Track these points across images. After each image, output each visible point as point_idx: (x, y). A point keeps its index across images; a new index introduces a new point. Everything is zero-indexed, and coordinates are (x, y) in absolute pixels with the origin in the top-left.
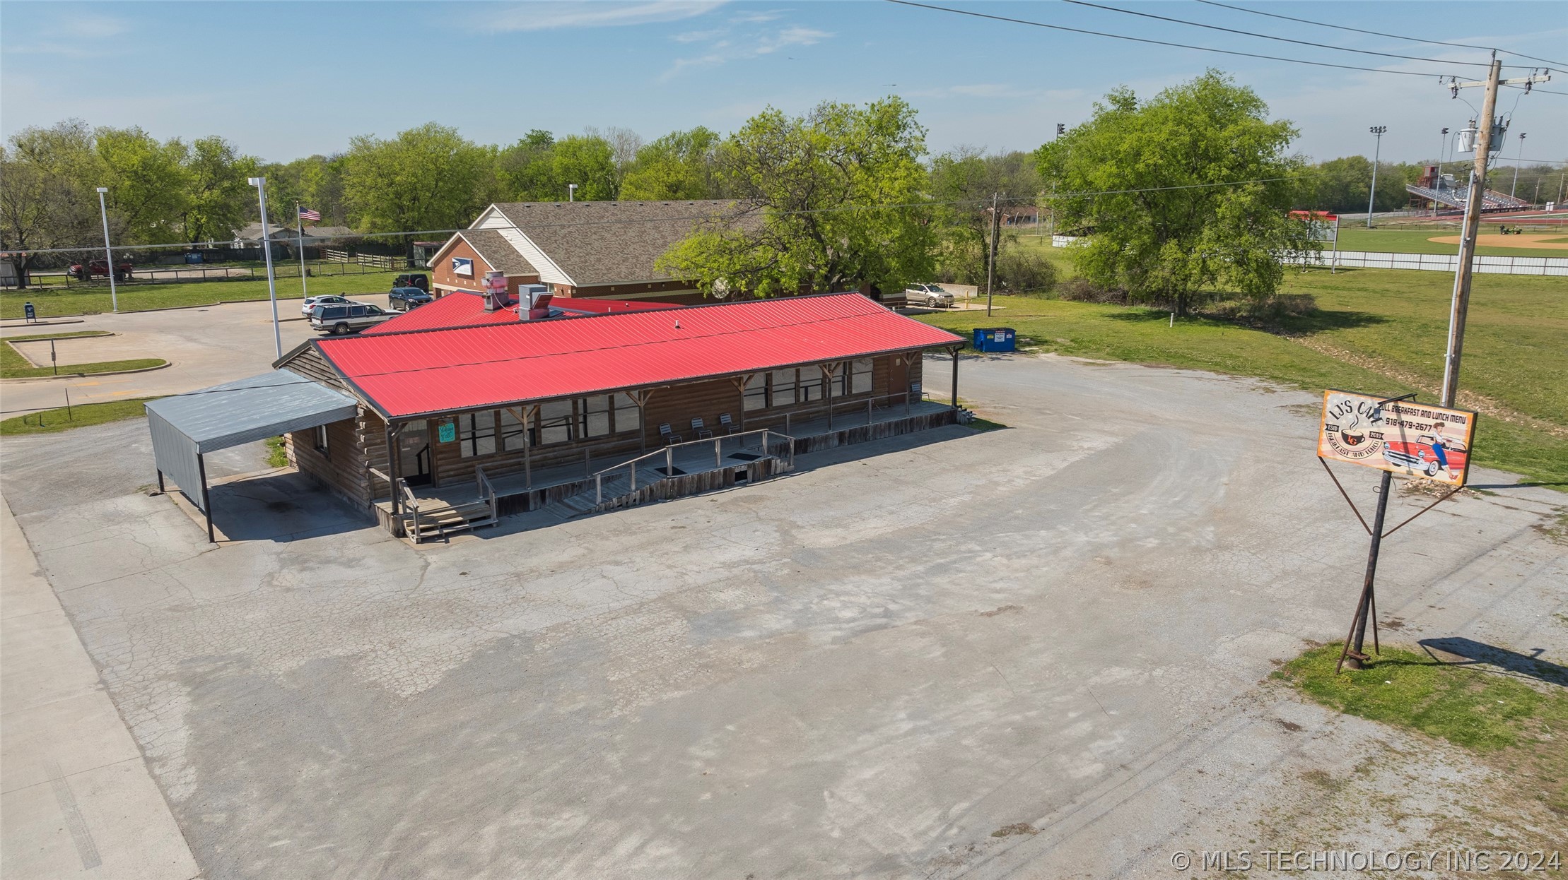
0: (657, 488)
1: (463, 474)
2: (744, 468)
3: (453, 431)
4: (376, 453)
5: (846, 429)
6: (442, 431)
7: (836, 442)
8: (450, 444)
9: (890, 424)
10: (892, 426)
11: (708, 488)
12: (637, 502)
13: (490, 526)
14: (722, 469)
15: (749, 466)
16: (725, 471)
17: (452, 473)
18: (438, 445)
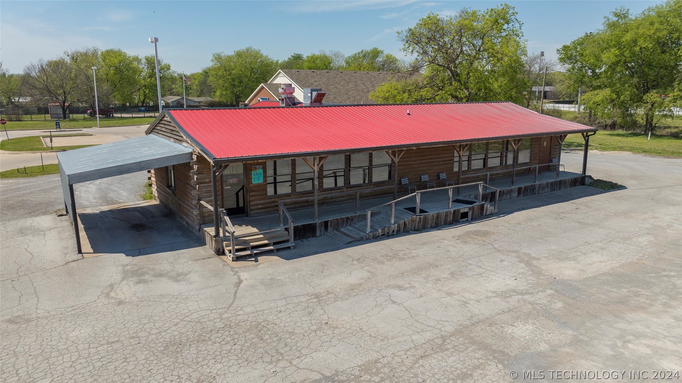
0: (409, 222)
1: (268, 207)
2: (466, 210)
3: (262, 175)
4: (205, 190)
5: (523, 185)
6: (254, 175)
7: (516, 194)
8: (259, 185)
9: (548, 183)
10: (549, 185)
11: (443, 224)
12: (395, 233)
13: (289, 248)
14: (452, 210)
15: (470, 208)
16: (454, 211)
17: (260, 206)
18: (251, 185)
